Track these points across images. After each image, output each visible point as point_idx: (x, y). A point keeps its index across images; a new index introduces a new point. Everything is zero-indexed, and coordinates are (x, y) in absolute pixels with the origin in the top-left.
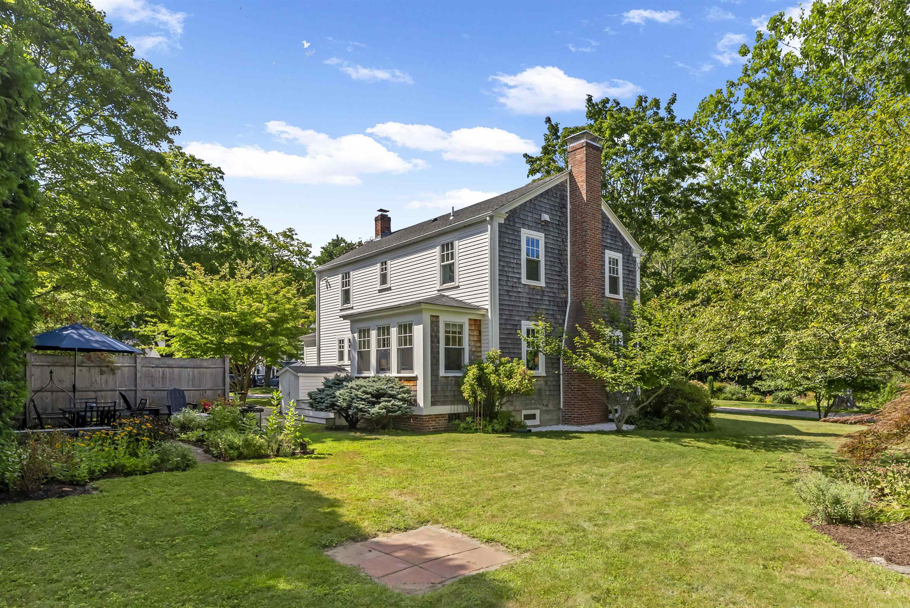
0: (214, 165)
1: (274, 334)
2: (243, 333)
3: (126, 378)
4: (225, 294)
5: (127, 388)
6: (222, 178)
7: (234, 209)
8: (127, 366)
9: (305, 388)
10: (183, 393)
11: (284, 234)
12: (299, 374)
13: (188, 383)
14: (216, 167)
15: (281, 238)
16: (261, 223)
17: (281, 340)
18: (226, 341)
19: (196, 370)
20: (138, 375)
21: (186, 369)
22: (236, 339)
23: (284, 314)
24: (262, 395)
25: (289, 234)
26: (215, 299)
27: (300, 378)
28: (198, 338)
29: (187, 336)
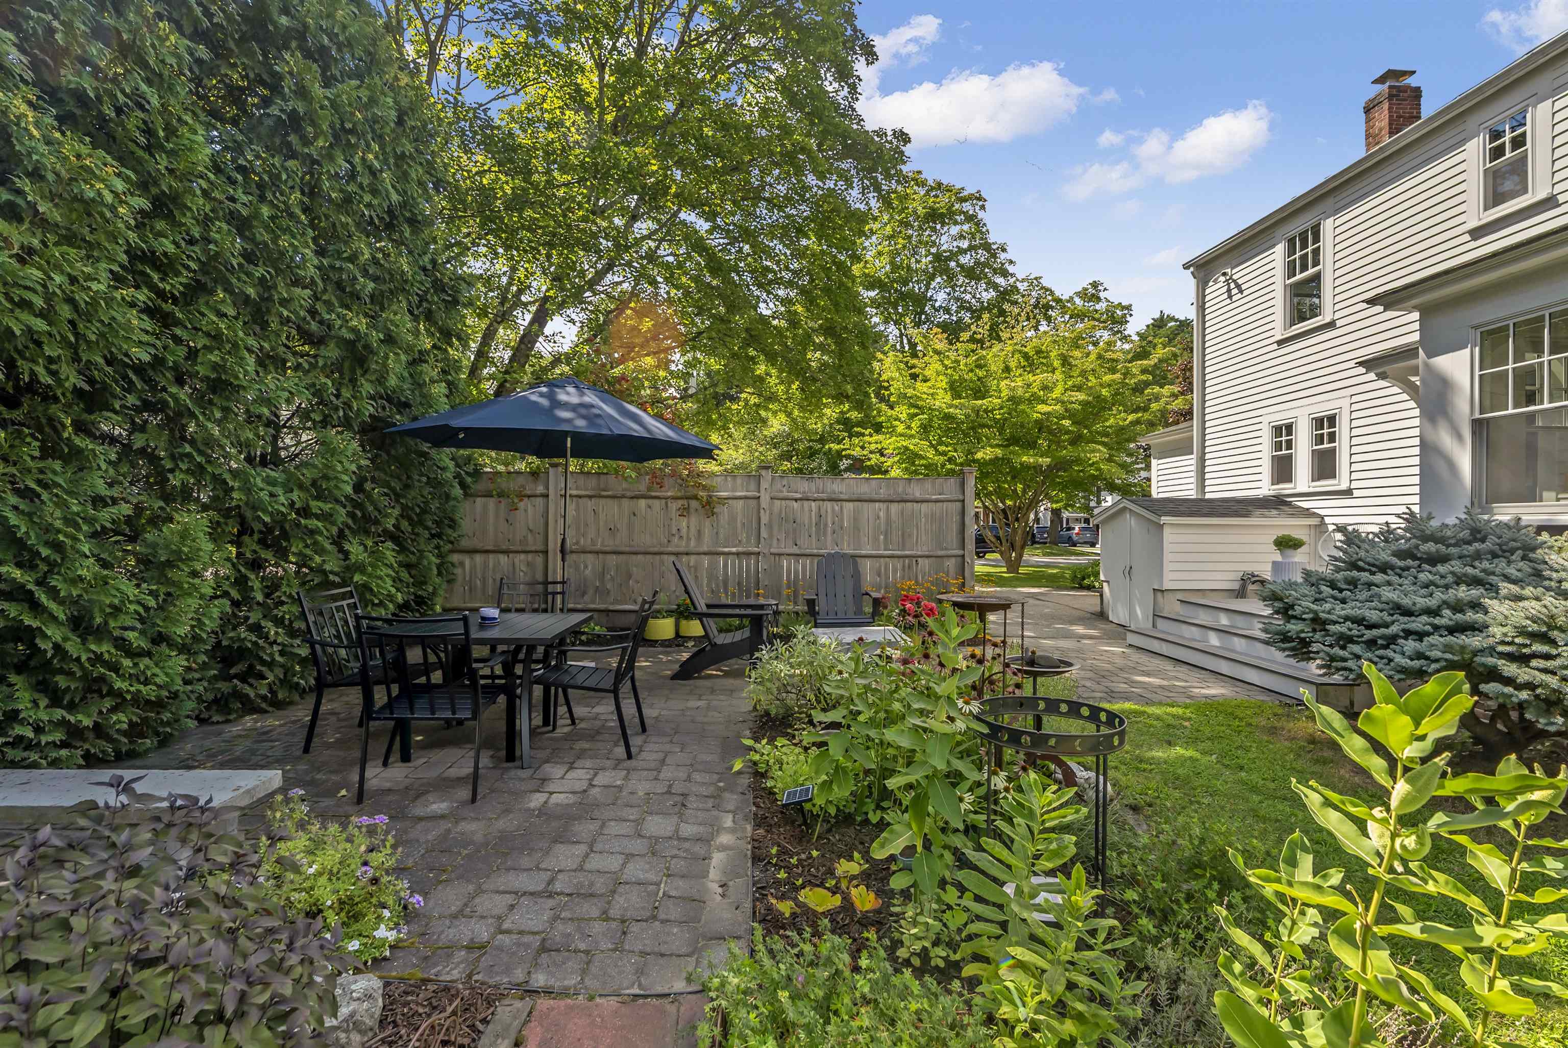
0: (970, 190)
1: (1076, 440)
2: (1013, 441)
3: (739, 525)
4: (980, 367)
5: (740, 549)
6: (983, 208)
7: (1003, 256)
8: (740, 498)
9: (1179, 557)
10: (855, 564)
11: (1083, 294)
12: (1164, 519)
13: (876, 539)
14: (973, 191)
15: (1077, 300)
16: (1045, 283)
17: (1093, 451)
18: (979, 455)
19: (894, 508)
20: (765, 519)
21: (871, 505)
22: (999, 452)
23: (1098, 397)
24: (1046, 560)
25: (1092, 293)
26: (962, 380)
27: (1167, 531)
28: (931, 453)
29: (912, 452)
